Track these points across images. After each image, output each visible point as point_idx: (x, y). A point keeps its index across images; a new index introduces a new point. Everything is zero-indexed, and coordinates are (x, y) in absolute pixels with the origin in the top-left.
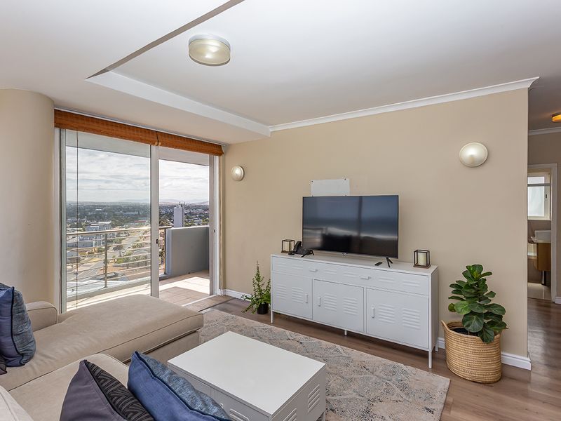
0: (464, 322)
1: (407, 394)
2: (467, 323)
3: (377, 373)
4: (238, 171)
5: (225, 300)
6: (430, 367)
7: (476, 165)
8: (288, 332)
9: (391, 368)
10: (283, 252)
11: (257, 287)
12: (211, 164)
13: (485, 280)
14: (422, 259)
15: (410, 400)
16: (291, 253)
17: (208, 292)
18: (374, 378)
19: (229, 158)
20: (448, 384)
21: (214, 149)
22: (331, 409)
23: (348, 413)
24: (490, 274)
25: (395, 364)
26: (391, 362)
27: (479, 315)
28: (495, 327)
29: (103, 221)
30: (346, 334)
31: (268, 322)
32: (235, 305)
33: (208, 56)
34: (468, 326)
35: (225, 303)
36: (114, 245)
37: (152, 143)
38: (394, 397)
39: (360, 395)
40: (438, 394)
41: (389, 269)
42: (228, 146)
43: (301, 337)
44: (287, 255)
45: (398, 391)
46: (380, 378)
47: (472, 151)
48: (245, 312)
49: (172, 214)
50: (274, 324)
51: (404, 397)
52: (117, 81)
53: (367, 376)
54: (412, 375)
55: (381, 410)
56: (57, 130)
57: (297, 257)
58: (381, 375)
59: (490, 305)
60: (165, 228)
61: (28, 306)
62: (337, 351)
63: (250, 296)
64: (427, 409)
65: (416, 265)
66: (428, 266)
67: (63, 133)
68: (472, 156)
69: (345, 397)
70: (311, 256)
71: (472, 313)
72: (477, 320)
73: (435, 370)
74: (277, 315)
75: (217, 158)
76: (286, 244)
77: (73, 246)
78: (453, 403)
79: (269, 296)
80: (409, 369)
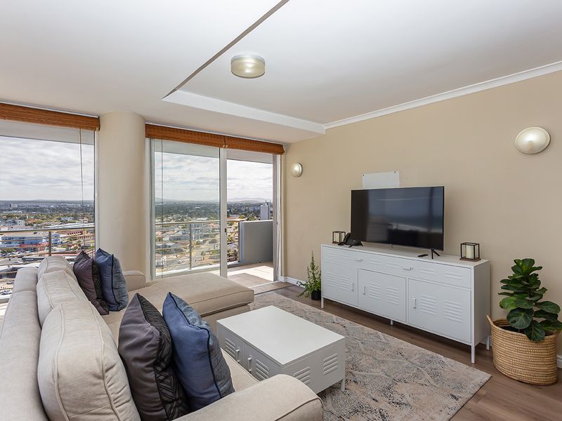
0: (508, 318)
1: (437, 381)
2: (514, 319)
3: (412, 360)
4: (297, 168)
5: (285, 286)
6: (473, 361)
7: (536, 152)
8: (334, 317)
9: (428, 358)
10: (334, 242)
11: (311, 275)
12: (275, 163)
13: (537, 275)
14: (469, 252)
15: (438, 386)
16: (340, 244)
17: (271, 278)
18: (406, 363)
19: (290, 156)
20: (487, 379)
21: (275, 149)
22: (355, 381)
23: (368, 387)
24: (540, 268)
25: (435, 354)
26: (430, 353)
27: (529, 312)
28: (550, 327)
29: (200, 217)
30: (392, 324)
31: (319, 307)
32: (293, 291)
33: (248, 71)
34: (514, 322)
35: (285, 289)
36: (210, 239)
37: (220, 146)
38: (422, 381)
39: (386, 375)
40: (470, 386)
41: (433, 261)
42: (289, 145)
43: (346, 322)
44: (336, 246)
45: (428, 377)
46: (413, 363)
47: (533, 137)
48: (299, 297)
49: (259, 211)
50: (325, 309)
51: (432, 382)
52: (185, 98)
53: (400, 360)
54: (450, 366)
55: (403, 389)
56: (147, 140)
57: (346, 247)
58: (416, 362)
59: (543, 303)
60: (239, 222)
61: (124, 273)
62: (379, 337)
63: (304, 282)
64: (452, 395)
65: (464, 258)
66: (475, 259)
67: (153, 142)
68: (531, 143)
69: (372, 374)
70: (360, 247)
71: (520, 309)
72: (525, 317)
73: (478, 365)
74: (327, 301)
75: (279, 156)
76: (337, 235)
77: (177, 239)
78: (485, 396)
79: (320, 284)
80: (448, 361)
